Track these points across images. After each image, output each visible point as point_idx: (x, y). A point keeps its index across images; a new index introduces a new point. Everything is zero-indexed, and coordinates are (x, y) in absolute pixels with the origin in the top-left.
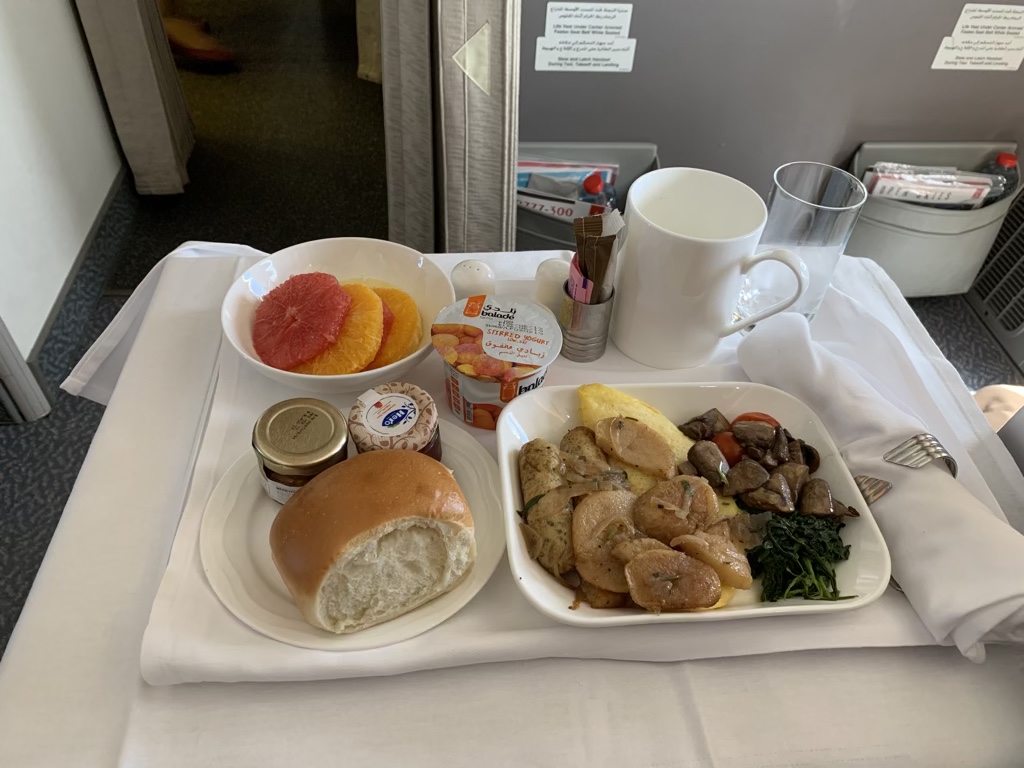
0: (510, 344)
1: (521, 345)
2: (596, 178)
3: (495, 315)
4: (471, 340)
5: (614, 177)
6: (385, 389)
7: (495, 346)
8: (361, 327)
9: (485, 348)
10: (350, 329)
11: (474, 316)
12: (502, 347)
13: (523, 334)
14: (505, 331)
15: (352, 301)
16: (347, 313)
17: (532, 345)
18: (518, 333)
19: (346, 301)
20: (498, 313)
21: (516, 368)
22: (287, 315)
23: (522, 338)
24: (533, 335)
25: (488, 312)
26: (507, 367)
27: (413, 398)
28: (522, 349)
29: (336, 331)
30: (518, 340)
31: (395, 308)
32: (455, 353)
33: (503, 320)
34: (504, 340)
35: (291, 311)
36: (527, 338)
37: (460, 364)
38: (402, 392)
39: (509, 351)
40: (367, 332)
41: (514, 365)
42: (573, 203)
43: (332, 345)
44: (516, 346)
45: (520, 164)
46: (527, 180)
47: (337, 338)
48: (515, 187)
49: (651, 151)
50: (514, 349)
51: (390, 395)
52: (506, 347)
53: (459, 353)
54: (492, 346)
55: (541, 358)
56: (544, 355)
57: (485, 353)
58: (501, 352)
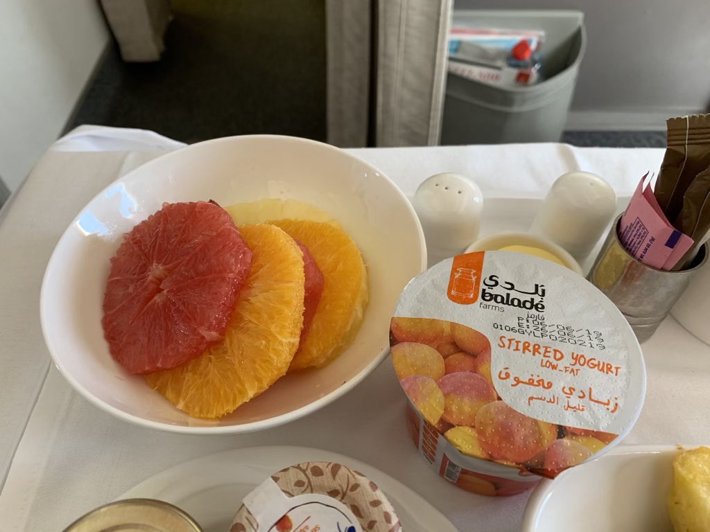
0: (547, 375)
1: (570, 379)
2: (523, 45)
3: (507, 301)
4: (468, 361)
5: (539, 44)
6: (299, 484)
7: (518, 381)
8: (265, 316)
9: (499, 386)
10: (247, 316)
11: (469, 301)
12: (531, 382)
13: (567, 349)
14: (532, 340)
15: (254, 259)
16: (243, 285)
17: (591, 378)
18: (558, 345)
19: (243, 262)
20: (513, 294)
21: (566, 441)
22: (150, 278)
23: (567, 361)
24: (587, 353)
25: (495, 291)
26: (549, 437)
27: (356, 510)
28: (571, 390)
29: (220, 322)
30: (561, 365)
31: (326, 261)
32: (439, 394)
33: (523, 312)
34: (534, 366)
35: (157, 269)
36: (577, 359)
37: (451, 426)
38: (333, 493)
39: (547, 394)
40: (273, 328)
41: (562, 431)
42: (499, 68)
43: (214, 345)
44: (561, 381)
45: (454, 31)
46: (457, 47)
47: (222, 332)
48: (446, 53)
49: (576, 19)
50: (557, 389)
51: (308, 497)
52: (541, 383)
53: (446, 395)
54: (511, 381)
55: (613, 412)
56: (616, 404)
57: (499, 399)
58: (531, 398)
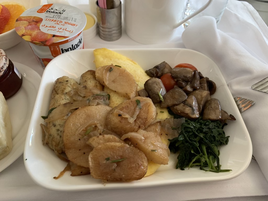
0: (55, 25)
1: (62, 26)
3: (54, 12)
4: (35, 23)
7: (47, 26)
9: (41, 28)
11: (42, 12)
12: (50, 27)
13: (64, 21)
14: (55, 19)
18: (62, 20)
21: (55, 38)
23: (63, 23)
24: (69, 22)
25: (51, 11)
26: (49, 37)
28: (61, 28)
30: (60, 24)
32: (24, 30)
33: (56, 14)
34: (53, 24)
36: (66, 23)
37: (24, 35)
39: (53, 29)
41: (54, 36)
44: (58, 26)
50: (57, 28)
52: (53, 27)
53: (26, 30)
54: (45, 26)
55: (71, 33)
56: (72, 32)
57: (40, 30)
58: (49, 30)
